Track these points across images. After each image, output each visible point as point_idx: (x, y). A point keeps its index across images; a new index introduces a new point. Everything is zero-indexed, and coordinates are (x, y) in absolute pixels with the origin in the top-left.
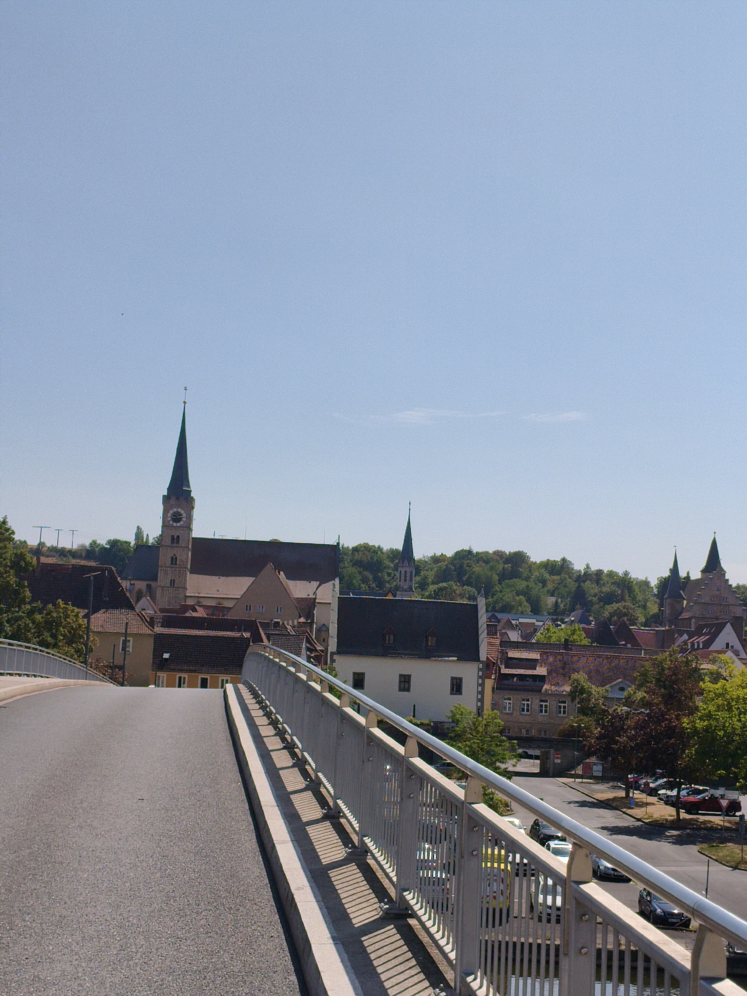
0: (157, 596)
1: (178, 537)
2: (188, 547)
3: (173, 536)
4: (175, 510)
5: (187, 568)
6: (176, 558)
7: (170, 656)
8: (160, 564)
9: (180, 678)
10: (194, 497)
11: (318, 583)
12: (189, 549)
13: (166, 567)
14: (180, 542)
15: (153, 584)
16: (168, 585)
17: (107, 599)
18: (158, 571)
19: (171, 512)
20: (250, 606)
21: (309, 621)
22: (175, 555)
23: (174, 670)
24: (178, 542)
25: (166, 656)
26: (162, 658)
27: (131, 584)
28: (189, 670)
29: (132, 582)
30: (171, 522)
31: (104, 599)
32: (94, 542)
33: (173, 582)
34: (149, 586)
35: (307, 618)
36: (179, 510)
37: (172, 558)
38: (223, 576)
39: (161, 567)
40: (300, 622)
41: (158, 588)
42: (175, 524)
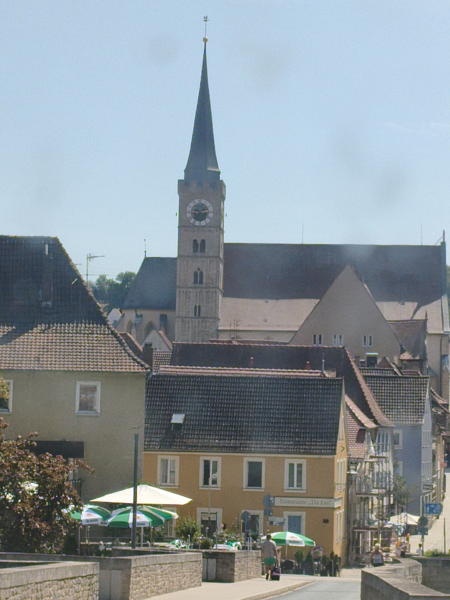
0: (176, 330)
1: (203, 241)
2: (218, 257)
3: (195, 241)
4: (197, 201)
5: (218, 288)
6: (201, 273)
7: (185, 420)
8: (178, 284)
9: (207, 463)
10: (225, 182)
11: (416, 304)
12: (220, 259)
13: (188, 288)
14: (206, 250)
15: (169, 314)
16: (192, 314)
17: (50, 303)
18: (175, 294)
19: (192, 204)
20: (320, 336)
21: (417, 358)
22: (199, 269)
23: (194, 447)
24: (203, 250)
25: (177, 419)
26: (171, 424)
27: (137, 316)
28: (224, 447)
29: (139, 313)
30: (192, 221)
31: (44, 304)
32: (103, 278)
33: (198, 310)
34: (164, 318)
35: (414, 352)
36: (203, 201)
37: (196, 273)
38: (272, 298)
39: (180, 287)
40: (402, 360)
41: (177, 319)
42: (197, 223)
